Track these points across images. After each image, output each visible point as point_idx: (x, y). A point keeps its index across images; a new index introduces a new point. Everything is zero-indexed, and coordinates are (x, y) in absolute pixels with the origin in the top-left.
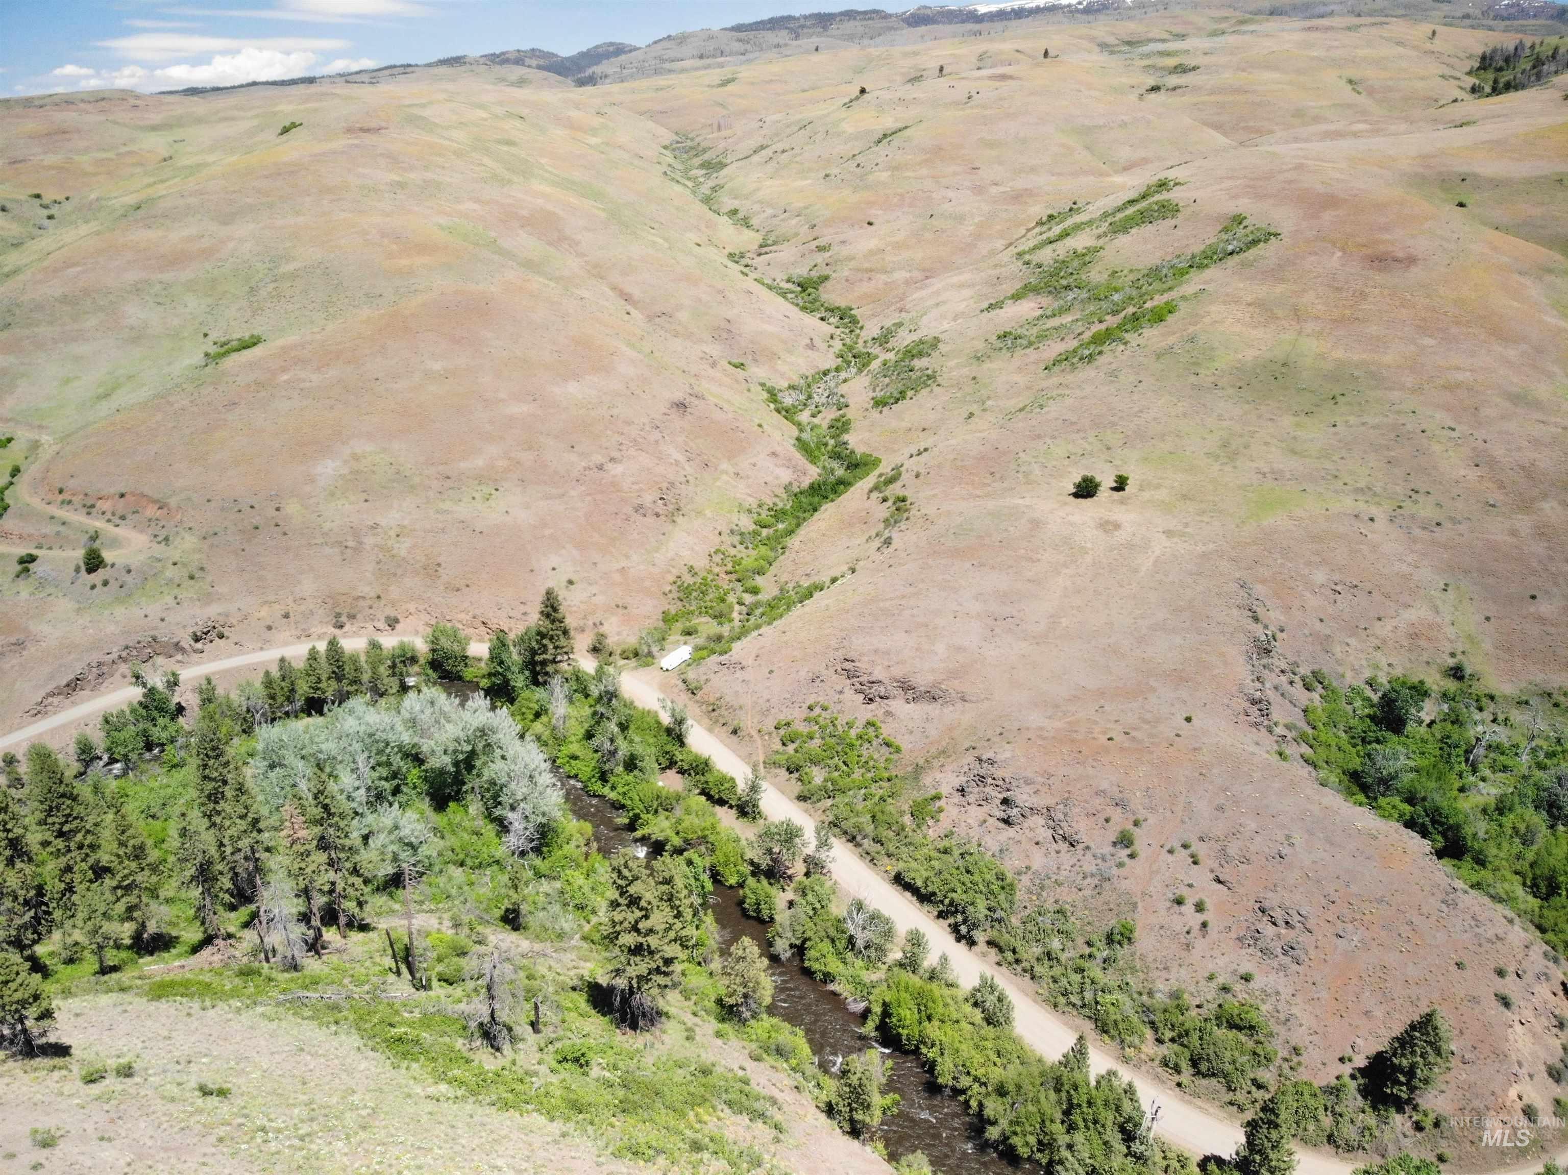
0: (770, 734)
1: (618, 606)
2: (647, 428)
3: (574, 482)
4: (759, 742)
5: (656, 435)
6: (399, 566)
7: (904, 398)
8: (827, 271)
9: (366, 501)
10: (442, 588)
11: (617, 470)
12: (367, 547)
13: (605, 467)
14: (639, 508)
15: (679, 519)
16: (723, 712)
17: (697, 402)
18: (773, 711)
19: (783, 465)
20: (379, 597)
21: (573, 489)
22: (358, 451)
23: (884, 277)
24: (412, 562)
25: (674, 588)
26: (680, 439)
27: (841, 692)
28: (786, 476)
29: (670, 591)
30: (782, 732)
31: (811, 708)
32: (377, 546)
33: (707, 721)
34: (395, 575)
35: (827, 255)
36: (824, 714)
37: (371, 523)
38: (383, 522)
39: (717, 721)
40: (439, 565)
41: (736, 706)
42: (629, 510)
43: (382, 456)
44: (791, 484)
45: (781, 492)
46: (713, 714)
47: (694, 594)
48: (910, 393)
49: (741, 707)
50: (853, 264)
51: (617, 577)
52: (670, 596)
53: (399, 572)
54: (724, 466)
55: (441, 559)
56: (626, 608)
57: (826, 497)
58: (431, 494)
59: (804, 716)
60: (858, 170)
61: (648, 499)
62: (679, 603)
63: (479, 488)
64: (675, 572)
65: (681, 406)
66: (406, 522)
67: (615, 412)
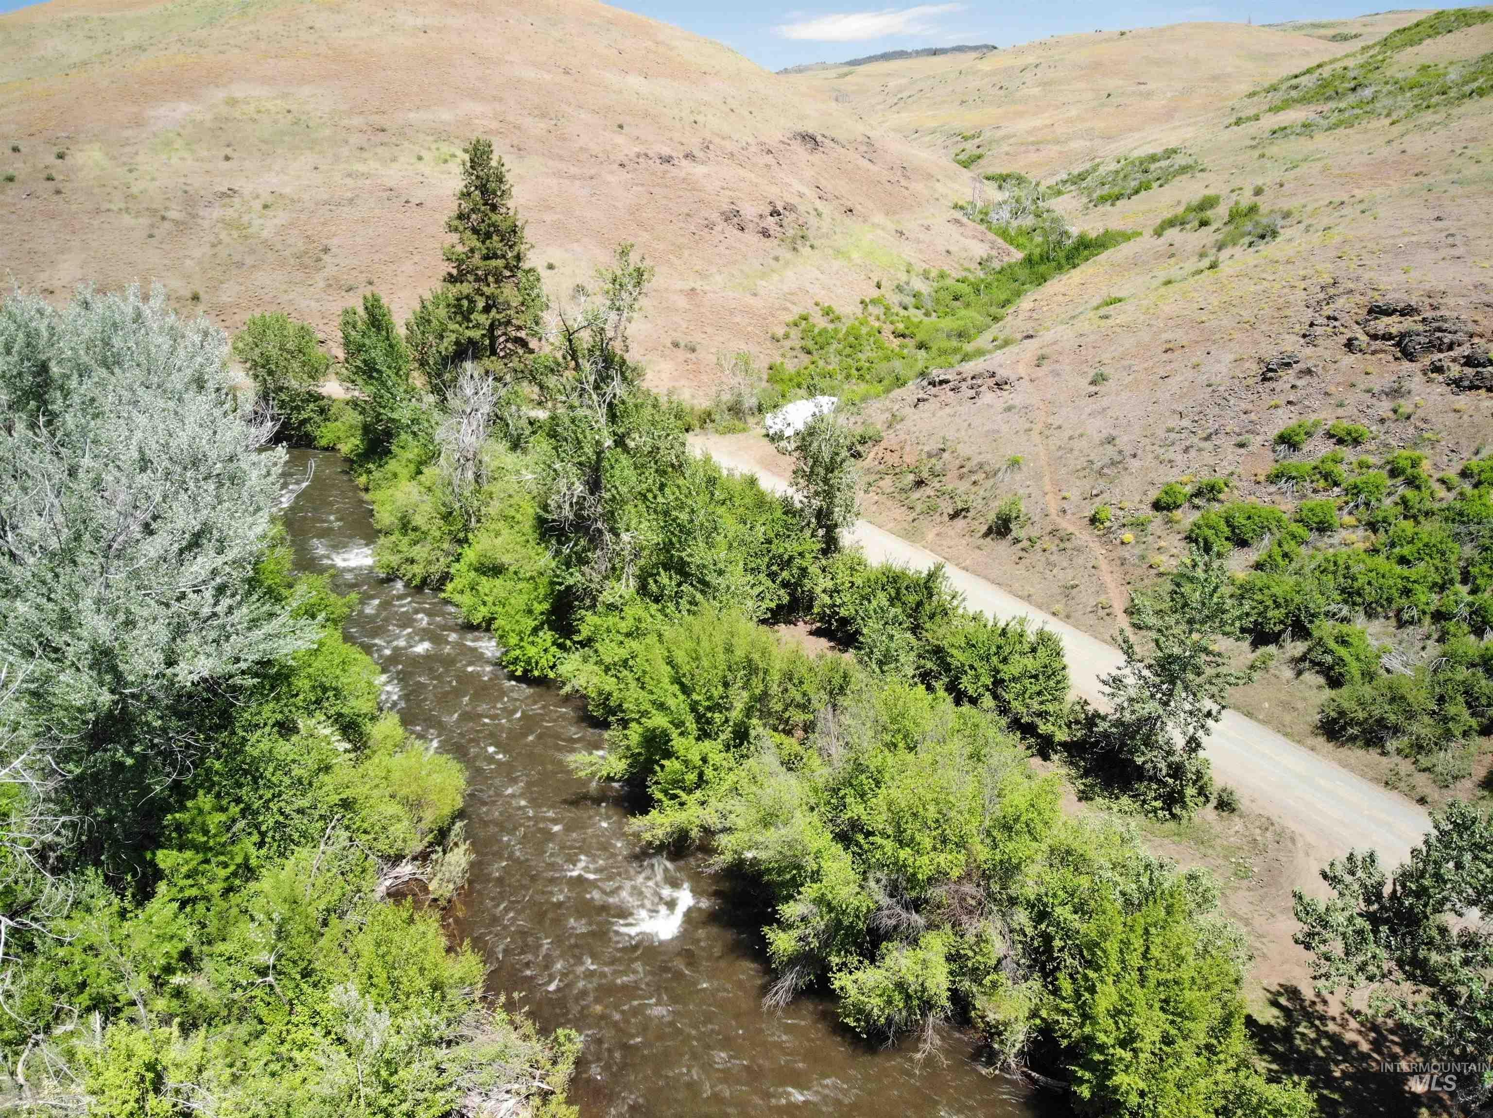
0: (1140, 526)
1: (676, 345)
2: (753, 149)
3: (615, 166)
4: (1098, 550)
5: (769, 159)
6: (252, 251)
7: (1148, 188)
8: (980, 151)
9: (227, 158)
10: (322, 284)
11: (699, 170)
12: (206, 224)
13: (676, 162)
14: (732, 217)
15: (806, 250)
16: (951, 483)
17: (832, 144)
18: (1134, 465)
19: (974, 237)
20: (196, 298)
21: (612, 172)
22: (239, 94)
23: (1058, 148)
24: (279, 247)
25: (795, 333)
26: (809, 173)
27: (1395, 393)
28: (980, 250)
29: (787, 336)
30: (1186, 518)
31: (1287, 441)
32: (223, 221)
33: (899, 513)
34: (240, 265)
35: (977, 141)
36: (1347, 453)
37: (225, 190)
38: (246, 187)
39: (931, 510)
40: (326, 250)
41: (995, 460)
42: (715, 216)
43: (279, 102)
44: (989, 259)
45: (974, 266)
46: (916, 495)
47: (835, 346)
48: (1155, 185)
49: (1014, 464)
50: (1012, 141)
51: (682, 302)
52: (788, 344)
53: (249, 261)
54: (879, 218)
55: (333, 243)
56: (693, 350)
57: (1060, 267)
58: (345, 151)
59: (1266, 466)
60: (1002, 92)
61: (750, 211)
62: (806, 359)
63: (434, 146)
64: (797, 311)
65: (810, 140)
66: (287, 190)
67: (700, 119)
